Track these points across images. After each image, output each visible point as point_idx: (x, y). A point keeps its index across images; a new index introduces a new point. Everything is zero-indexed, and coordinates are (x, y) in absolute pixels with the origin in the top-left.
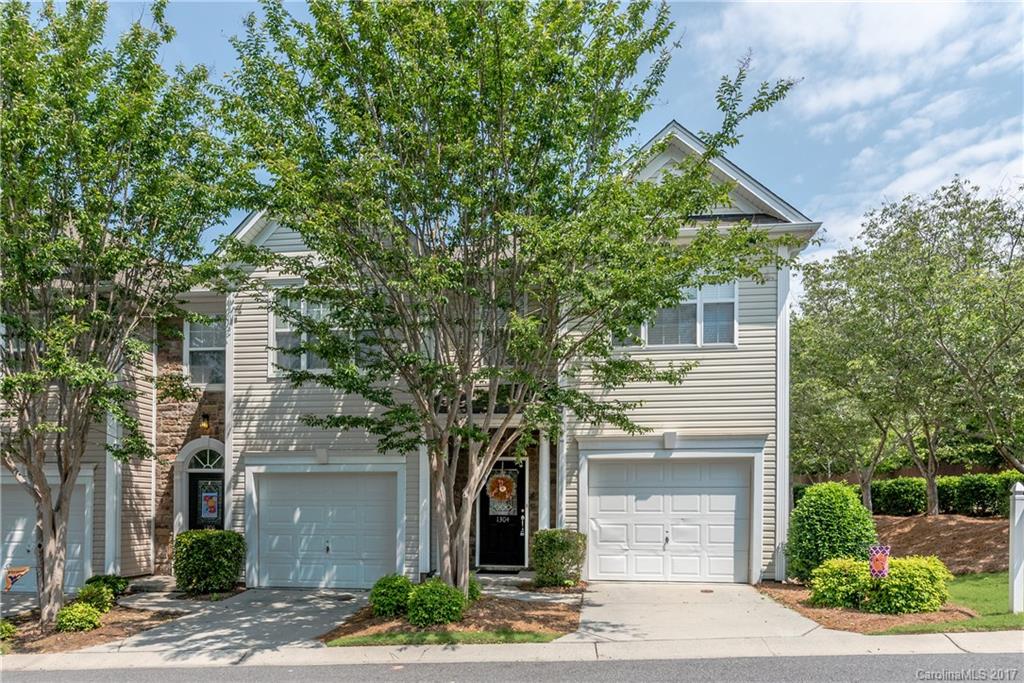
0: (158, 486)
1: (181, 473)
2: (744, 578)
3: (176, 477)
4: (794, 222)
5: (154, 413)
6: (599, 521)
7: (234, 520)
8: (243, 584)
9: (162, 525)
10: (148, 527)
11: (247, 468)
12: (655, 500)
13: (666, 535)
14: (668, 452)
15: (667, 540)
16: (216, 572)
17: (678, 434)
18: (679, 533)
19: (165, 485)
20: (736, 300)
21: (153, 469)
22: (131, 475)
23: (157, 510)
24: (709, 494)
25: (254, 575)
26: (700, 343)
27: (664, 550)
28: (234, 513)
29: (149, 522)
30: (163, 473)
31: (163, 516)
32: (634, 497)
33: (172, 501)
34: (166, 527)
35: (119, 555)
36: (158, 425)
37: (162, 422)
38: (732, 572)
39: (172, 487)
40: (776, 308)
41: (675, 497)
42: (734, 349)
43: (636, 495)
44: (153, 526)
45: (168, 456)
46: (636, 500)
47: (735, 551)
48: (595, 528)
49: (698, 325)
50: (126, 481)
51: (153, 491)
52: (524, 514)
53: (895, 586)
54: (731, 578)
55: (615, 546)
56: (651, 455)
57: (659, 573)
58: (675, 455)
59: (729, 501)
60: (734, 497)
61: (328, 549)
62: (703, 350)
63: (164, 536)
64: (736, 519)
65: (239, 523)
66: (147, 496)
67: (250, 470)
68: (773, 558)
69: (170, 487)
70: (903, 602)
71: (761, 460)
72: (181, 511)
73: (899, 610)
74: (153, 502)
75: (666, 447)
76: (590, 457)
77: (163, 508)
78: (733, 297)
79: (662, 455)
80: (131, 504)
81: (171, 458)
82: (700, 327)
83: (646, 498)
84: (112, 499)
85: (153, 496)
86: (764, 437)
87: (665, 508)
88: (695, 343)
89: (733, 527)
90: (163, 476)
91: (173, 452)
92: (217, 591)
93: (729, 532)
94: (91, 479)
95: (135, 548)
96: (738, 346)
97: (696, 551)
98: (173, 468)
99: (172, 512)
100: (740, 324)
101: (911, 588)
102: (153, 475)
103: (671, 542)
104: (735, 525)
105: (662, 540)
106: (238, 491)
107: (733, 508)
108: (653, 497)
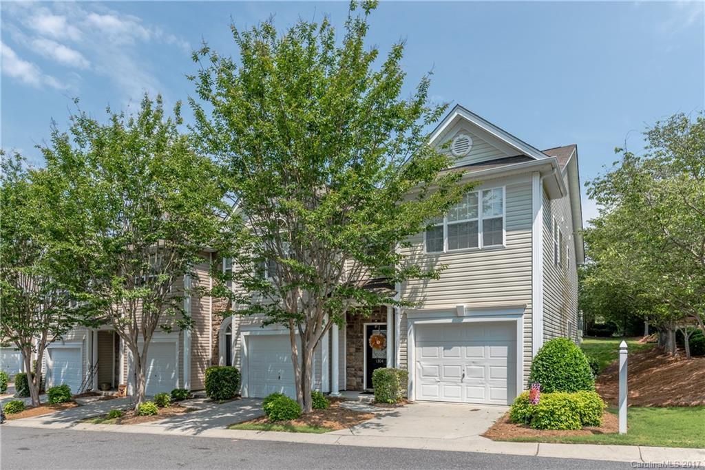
0: (213, 342)
1: (222, 335)
3: (220, 337)
4: (538, 159)
5: (211, 304)
6: (422, 363)
7: (236, 361)
8: (240, 396)
9: (214, 363)
10: (208, 364)
11: (241, 333)
12: (457, 350)
13: (463, 372)
14: (461, 319)
15: (464, 375)
16: (222, 389)
17: (465, 307)
18: (471, 371)
19: (215, 342)
20: (504, 215)
21: (210, 333)
22: (198, 337)
23: (213, 355)
24: (490, 346)
25: (245, 391)
26: (480, 246)
27: (462, 382)
28: (236, 357)
29: (208, 361)
30: (214, 335)
31: (214, 358)
32: (443, 348)
33: (218, 350)
34: (216, 363)
35: (190, 378)
36: (213, 310)
37: (214, 308)
38: (506, 398)
40: (532, 218)
42: (503, 248)
43: (444, 346)
44: (210, 363)
45: (217, 327)
46: (444, 349)
47: (508, 384)
48: (420, 368)
49: (479, 234)
50: (194, 340)
51: (210, 345)
53: (542, 411)
54: (505, 402)
55: (432, 379)
56: (450, 321)
57: (459, 397)
58: (465, 320)
59: (504, 350)
60: (506, 347)
61: (279, 377)
62: (483, 250)
64: (508, 362)
65: (238, 363)
66: (207, 348)
67: (243, 334)
69: (218, 343)
70: (548, 422)
71: (521, 322)
72: (222, 355)
73: (546, 426)
74: (210, 351)
75: (459, 315)
76: (416, 322)
77: (215, 354)
78: (502, 213)
79: (457, 321)
80: (197, 352)
81: (218, 327)
82: (480, 236)
83: (450, 349)
84: (187, 350)
85: (210, 348)
86: (524, 307)
87: (463, 354)
88: (477, 246)
89: (506, 368)
90: (215, 337)
91: (219, 324)
92: (222, 399)
93: (504, 371)
94: (178, 340)
95: (199, 375)
96: (506, 246)
97: (482, 383)
98: (219, 332)
99: (219, 356)
100: (507, 231)
101: (553, 413)
102: (210, 336)
103: (466, 377)
104: (508, 367)
105: (461, 375)
106: (237, 346)
107: (506, 355)
108: (454, 347)
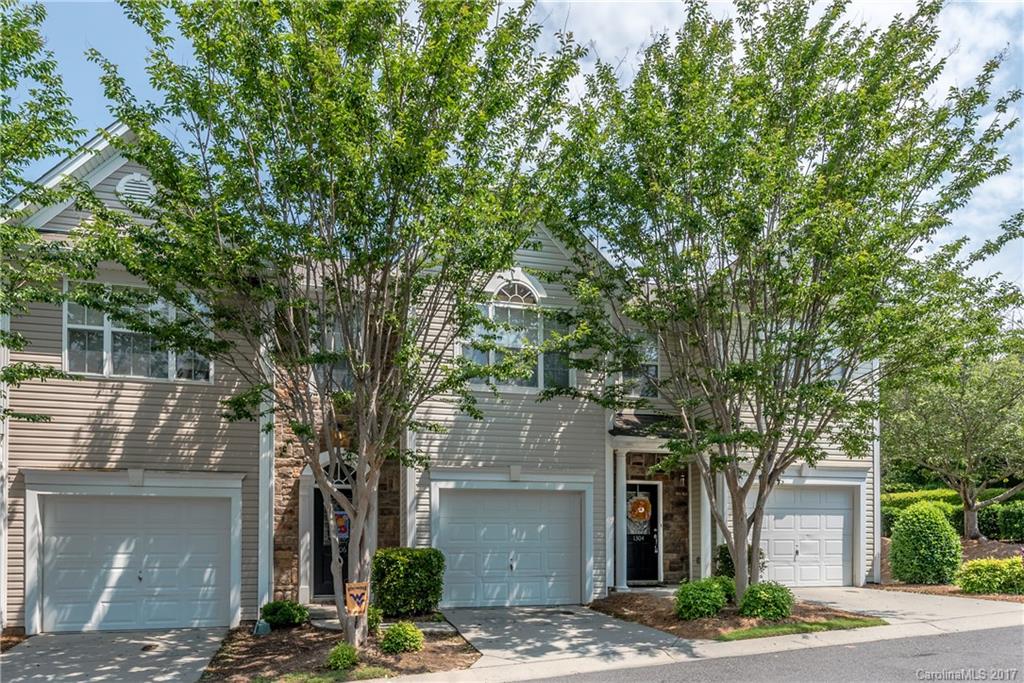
0: (279, 502)
1: (307, 488)
2: (850, 582)
3: (301, 493)
7: (418, 538)
9: (283, 547)
11: (433, 484)
12: (789, 519)
13: (796, 548)
14: (802, 479)
15: (797, 552)
18: (805, 547)
19: (286, 502)
23: (277, 530)
24: (827, 514)
27: (795, 561)
28: (418, 531)
30: (284, 487)
31: (284, 536)
32: (773, 517)
33: (297, 520)
34: (290, 549)
36: (278, 433)
37: (283, 430)
38: (841, 578)
39: (297, 504)
41: (803, 516)
43: (774, 514)
45: (290, 470)
46: (775, 519)
47: (843, 560)
52: (657, 533)
54: (841, 583)
56: (790, 482)
57: (792, 580)
58: (808, 482)
59: (838, 521)
60: (842, 517)
61: (511, 567)
63: (287, 559)
64: (843, 535)
67: (436, 485)
68: (872, 565)
69: (294, 504)
71: (864, 487)
72: (309, 531)
75: (803, 475)
77: (284, 527)
79: (799, 482)
81: (295, 472)
83: (782, 518)
86: (867, 470)
87: (795, 526)
89: (841, 542)
90: (285, 491)
91: (297, 464)
93: (838, 545)
97: (817, 561)
98: (297, 482)
99: (297, 533)
103: (800, 555)
104: (843, 540)
105: (793, 552)
106: (421, 508)
107: (842, 526)
108: (787, 517)
